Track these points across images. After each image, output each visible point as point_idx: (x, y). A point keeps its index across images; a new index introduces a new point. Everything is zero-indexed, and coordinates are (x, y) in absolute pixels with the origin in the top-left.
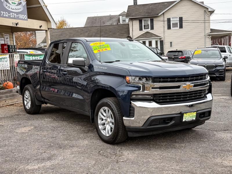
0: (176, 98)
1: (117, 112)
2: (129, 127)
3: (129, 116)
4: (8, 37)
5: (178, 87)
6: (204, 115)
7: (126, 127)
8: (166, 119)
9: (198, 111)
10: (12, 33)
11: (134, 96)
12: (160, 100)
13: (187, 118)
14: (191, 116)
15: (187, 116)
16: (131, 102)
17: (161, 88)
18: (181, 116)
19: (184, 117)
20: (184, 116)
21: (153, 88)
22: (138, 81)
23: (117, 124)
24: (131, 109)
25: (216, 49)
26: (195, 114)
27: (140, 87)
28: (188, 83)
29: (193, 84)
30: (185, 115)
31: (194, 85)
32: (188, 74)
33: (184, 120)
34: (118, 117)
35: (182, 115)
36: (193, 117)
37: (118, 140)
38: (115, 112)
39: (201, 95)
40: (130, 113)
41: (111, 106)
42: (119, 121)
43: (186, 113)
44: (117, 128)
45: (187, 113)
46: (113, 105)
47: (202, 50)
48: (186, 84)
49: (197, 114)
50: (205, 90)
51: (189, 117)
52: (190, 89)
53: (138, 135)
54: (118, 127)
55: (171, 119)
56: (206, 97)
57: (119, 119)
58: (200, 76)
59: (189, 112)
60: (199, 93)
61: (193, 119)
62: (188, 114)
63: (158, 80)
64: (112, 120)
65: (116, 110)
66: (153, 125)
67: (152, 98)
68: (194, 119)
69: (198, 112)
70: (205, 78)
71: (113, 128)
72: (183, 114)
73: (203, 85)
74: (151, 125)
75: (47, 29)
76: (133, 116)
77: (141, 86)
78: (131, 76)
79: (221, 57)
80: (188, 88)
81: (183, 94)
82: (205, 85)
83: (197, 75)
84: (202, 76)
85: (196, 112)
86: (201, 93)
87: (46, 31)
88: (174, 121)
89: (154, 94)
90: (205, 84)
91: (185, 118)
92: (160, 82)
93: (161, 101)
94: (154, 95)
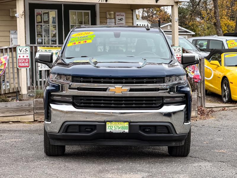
4: (124, 17)
7: (47, 133)
9: (136, 122)
10: (132, 10)
13: (113, 128)
14: (119, 126)
15: (114, 126)
17: (79, 89)
18: (104, 125)
19: (107, 127)
20: (107, 125)
21: (70, 88)
26: (126, 125)
28: (118, 86)
30: (109, 124)
31: (132, 89)
33: (108, 131)
36: (123, 128)
43: (110, 122)
45: (112, 122)
49: (130, 125)
50: (163, 97)
51: (116, 127)
59: (115, 121)
61: (124, 131)
62: (114, 123)
66: (70, 132)
67: (71, 100)
68: (127, 131)
72: (105, 122)
74: (67, 132)
75: (173, 4)
76: (50, 120)
77: (60, 85)
80: (117, 91)
81: (113, 98)
85: (128, 123)
87: (172, 6)
88: (96, 130)
91: (109, 128)
93: (82, 105)
94: (74, 97)
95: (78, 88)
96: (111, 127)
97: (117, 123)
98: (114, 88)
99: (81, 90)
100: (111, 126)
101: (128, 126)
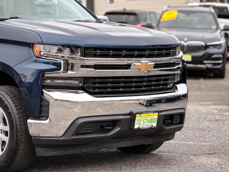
0: (123, 87)
1: (15, 112)
2: (39, 138)
3: (38, 117)
5: (127, 67)
6: (172, 121)
7: (33, 138)
8: (105, 124)
9: (161, 112)
11: (49, 81)
12: (94, 88)
13: (142, 123)
14: (149, 119)
15: (142, 119)
16: (43, 91)
17: (97, 67)
18: (131, 119)
19: (136, 121)
20: (137, 119)
21: (82, 66)
22: (56, 53)
23: (15, 133)
24: (43, 103)
25: (207, 9)
26: (156, 116)
27: (60, 63)
28: (144, 60)
29: (153, 63)
30: (138, 117)
31: (155, 64)
32: (144, 44)
33: (136, 127)
34: (18, 120)
35: (132, 116)
36: (151, 121)
37: (15, 163)
38: (11, 111)
39: (167, 85)
40: (41, 111)
41: (3, 101)
42: (19, 127)
43: (140, 113)
44: (15, 141)
45: (142, 113)
46: (8, 98)
47: (179, 11)
48: (141, 62)
49: (159, 116)
50: (174, 74)
51: (145, 120)
52: (148, 71)
53: (54, 154)
54: (17, 139)
55: (114, 123)
56: (177, 88)
57: (18, 124)
58: (166, 49)
59: (145, 112)
60: (163, 80)
61: (152, 126)
62: (143, 115)
63: (93, 52)
64: (5, 127)
65: (14, 108)
66: (81, 134)
67: (81, 84)
68: (155, 125)
69: (160, 114)
70: (174, 54)
71: (7, 142)
72: (135, 115)
73: (171, 66)
74: (78, 134)
76: (47, 117)
77: (62, 62)
78: (43, 44)
79: (218, 28)
80: (143, 69)
81: (135, 79)
82: (174, 66)
83: (161, 47)
84: (170, 49)
85: (157, 113)
86: (167, 80)
88: (119, 127)
89: (84, 77)
90: (174, 64)
91: (138, 123)
92: (95, 56)
93: (97, 90)
94: (86, 79)
95: (95, 65)
96: (140, 121)
97: (147, 114)
98: (140, 64)
99: (99, 68)
100: (140, 119)
101: (157, 118)
